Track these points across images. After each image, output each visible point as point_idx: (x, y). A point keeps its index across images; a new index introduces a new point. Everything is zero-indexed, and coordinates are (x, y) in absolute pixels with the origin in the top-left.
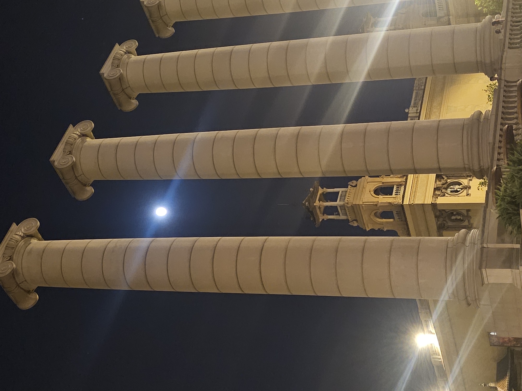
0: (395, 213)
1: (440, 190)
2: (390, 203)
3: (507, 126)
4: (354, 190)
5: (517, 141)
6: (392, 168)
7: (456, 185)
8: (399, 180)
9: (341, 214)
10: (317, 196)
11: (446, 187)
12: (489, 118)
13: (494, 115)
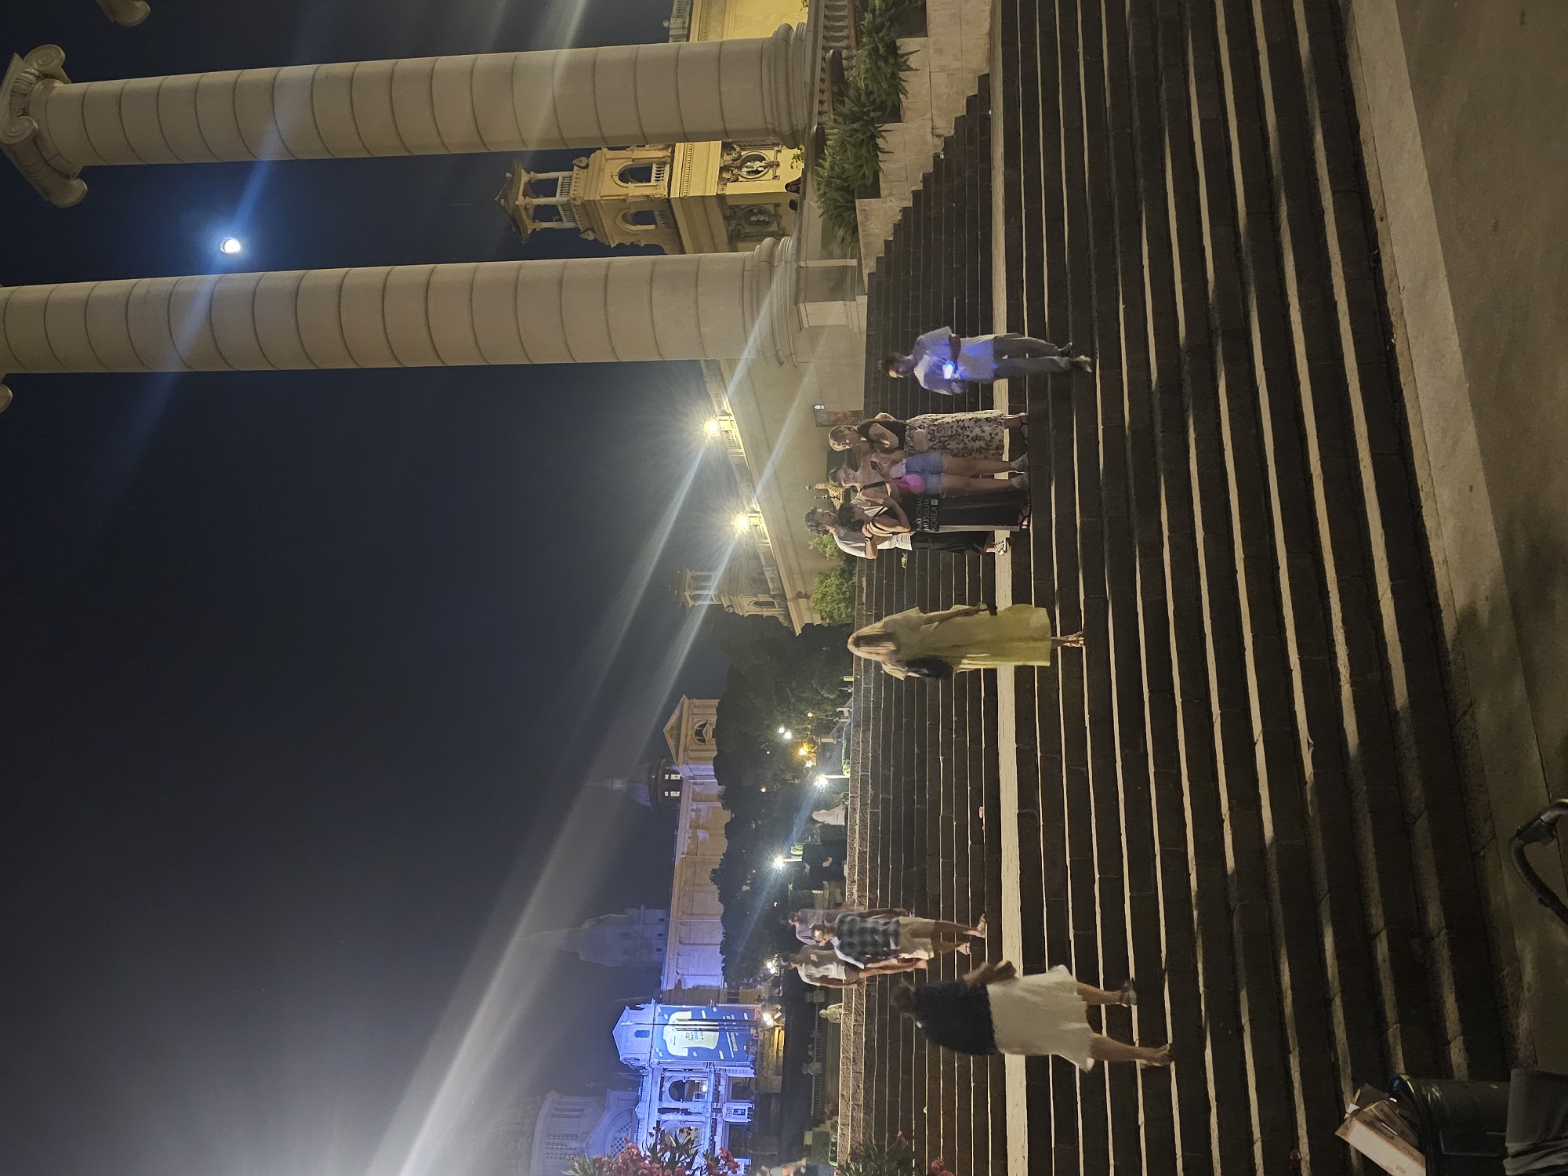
0: (657, 213)
1: (728, 170)
2: (648, 196)
3: (832, 51)
4: (585, 175)
5: (848, 79)
6: (647, 131)
7: (755, 160)
8: (661, 154)
9: (564, 219)
10: (519, 188)
11: (738, 165)
12: (804, 38)
13: (812, 33)
